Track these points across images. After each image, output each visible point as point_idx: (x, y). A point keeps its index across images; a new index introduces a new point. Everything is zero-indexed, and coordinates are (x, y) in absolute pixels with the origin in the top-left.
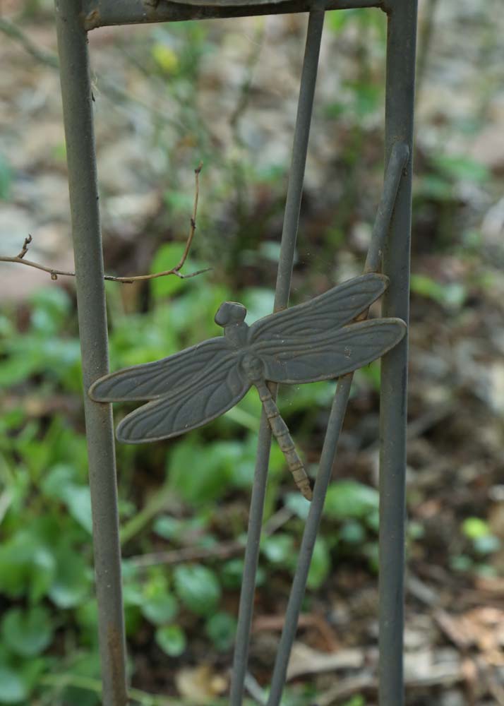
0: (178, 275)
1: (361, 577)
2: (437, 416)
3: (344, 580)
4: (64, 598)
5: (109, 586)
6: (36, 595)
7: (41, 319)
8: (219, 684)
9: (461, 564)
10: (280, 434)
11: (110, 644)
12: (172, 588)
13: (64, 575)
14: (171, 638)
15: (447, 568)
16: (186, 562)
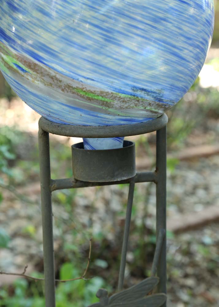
0: (83, 279)
7: (19, 292)
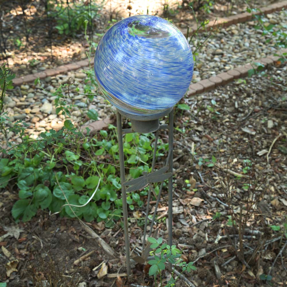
1: (166, 193)
4: (112, 200)
6: (107, 199)
8: (140, 215)
9: (184, 189)
12: (132, 198)
13: (112, 196)
14: (132, 207)
15: (181, 190)
16: (134, 193)
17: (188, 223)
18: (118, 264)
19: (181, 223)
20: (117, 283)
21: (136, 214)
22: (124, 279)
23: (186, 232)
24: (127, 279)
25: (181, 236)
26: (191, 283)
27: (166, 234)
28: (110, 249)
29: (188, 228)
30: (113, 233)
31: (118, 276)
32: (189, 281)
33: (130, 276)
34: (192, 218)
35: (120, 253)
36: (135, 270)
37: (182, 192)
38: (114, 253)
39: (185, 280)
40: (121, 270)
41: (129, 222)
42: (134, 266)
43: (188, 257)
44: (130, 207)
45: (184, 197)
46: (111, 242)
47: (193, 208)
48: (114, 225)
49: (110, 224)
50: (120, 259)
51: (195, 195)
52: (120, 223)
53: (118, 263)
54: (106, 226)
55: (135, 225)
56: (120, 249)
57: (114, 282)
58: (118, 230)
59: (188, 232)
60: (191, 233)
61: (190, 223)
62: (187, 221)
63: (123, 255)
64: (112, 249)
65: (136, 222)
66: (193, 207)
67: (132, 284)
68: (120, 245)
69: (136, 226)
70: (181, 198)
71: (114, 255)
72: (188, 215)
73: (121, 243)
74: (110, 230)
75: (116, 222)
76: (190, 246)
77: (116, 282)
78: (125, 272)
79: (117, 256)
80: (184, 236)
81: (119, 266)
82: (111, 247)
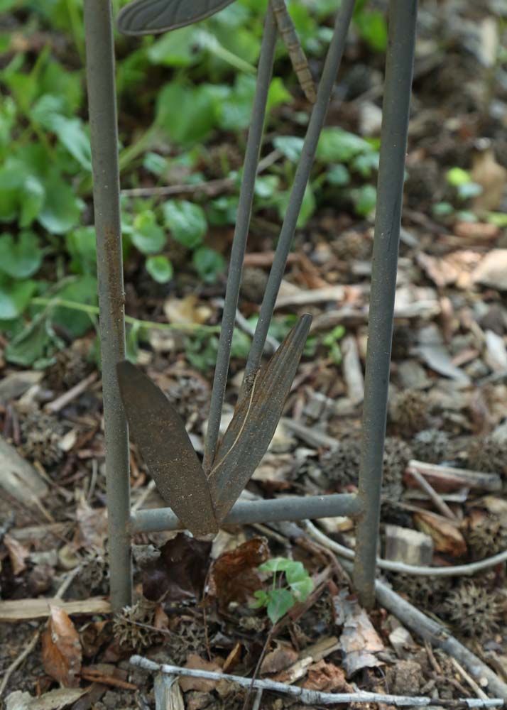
1: (345, 220)
2: (425, 66)
3: (328, 223)
4: (54, 226)
5: (106, 187)
6: (25, 221)
8: (205, 313)
9: (442, 208)
10: (285, 30)
11: (106, 245)
12: (160, 221)
13: (53, 204)
14: (160, 268)
15: (429, 214)
16: (174, 197)
17: (463, 366)
18: (65, 551)
19: (426, 367)
20: (47, 652)
21: (184, 312)
22: (92, 629)
23: (451, 410)
24: (108, 629)
25: (426, 426)
26: (487, 671)
27: (343, 417)
28: (23, 469)
29: (463, 390)
30: (49, 394)
31: (57, 610)
32: (473, 658)
33: (127, 610)
34: (485, 346)
35: (80, 495)
36: (157, 575)
37: (430, 226)
38: (44, 492)
39: (448, 652)
40: (76, 580)
41: (144, 345)
42: (153, 552)
43: (466, 532)
44: (150, 265)
45: (440, 246)
46: (35, 436)
47: (488, 301)
48: (57, 351)
49: (37, 347)
50: (77, 524)
51: (501, 241)
52: (90, 346)
53: (63, 544)
54: (14, 358)
55: (172, 363)
56: (78, 476)
57: (29, 647)
58: (74, 384)
59: (466, 411)
60: (482, 416)
61: (477, 366)
62: (460, 359)
63: (97, 504)
64: (36, 471)
65: (180, 351)
66: (490, 294)
67: (135, 659)
68: (85, 454)
69: (179, 368)
70: (428, 252)
71: (46, 505)
72: (463, 331)
73: (87, 446)
74: (34, 377)
75: (68, 343)
76: (480, 475)
77: (39, 647)
78: (100, 591)
79: (62, 510)
80: (441, 429)
81: (66, 562)
82: (30, 459)
